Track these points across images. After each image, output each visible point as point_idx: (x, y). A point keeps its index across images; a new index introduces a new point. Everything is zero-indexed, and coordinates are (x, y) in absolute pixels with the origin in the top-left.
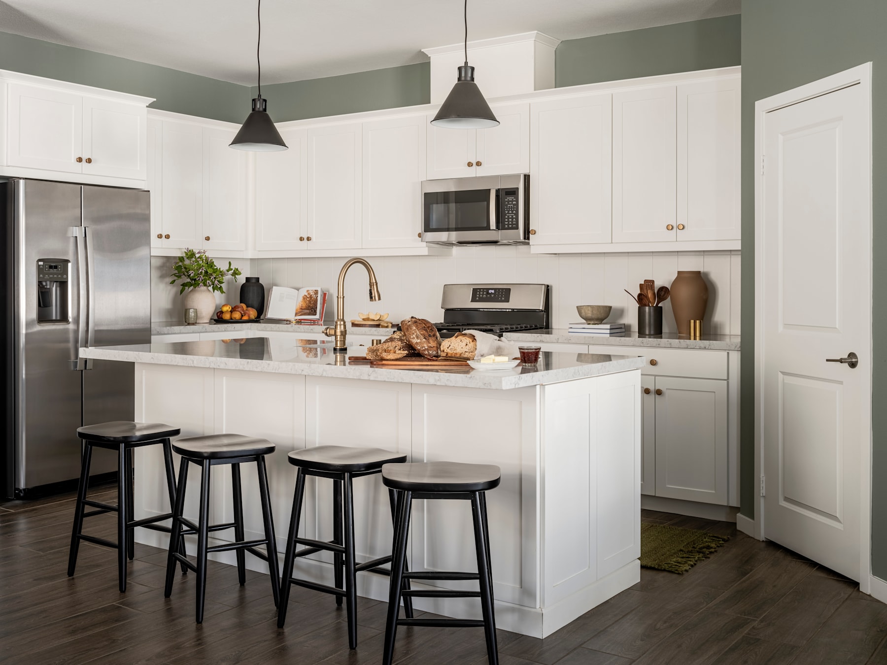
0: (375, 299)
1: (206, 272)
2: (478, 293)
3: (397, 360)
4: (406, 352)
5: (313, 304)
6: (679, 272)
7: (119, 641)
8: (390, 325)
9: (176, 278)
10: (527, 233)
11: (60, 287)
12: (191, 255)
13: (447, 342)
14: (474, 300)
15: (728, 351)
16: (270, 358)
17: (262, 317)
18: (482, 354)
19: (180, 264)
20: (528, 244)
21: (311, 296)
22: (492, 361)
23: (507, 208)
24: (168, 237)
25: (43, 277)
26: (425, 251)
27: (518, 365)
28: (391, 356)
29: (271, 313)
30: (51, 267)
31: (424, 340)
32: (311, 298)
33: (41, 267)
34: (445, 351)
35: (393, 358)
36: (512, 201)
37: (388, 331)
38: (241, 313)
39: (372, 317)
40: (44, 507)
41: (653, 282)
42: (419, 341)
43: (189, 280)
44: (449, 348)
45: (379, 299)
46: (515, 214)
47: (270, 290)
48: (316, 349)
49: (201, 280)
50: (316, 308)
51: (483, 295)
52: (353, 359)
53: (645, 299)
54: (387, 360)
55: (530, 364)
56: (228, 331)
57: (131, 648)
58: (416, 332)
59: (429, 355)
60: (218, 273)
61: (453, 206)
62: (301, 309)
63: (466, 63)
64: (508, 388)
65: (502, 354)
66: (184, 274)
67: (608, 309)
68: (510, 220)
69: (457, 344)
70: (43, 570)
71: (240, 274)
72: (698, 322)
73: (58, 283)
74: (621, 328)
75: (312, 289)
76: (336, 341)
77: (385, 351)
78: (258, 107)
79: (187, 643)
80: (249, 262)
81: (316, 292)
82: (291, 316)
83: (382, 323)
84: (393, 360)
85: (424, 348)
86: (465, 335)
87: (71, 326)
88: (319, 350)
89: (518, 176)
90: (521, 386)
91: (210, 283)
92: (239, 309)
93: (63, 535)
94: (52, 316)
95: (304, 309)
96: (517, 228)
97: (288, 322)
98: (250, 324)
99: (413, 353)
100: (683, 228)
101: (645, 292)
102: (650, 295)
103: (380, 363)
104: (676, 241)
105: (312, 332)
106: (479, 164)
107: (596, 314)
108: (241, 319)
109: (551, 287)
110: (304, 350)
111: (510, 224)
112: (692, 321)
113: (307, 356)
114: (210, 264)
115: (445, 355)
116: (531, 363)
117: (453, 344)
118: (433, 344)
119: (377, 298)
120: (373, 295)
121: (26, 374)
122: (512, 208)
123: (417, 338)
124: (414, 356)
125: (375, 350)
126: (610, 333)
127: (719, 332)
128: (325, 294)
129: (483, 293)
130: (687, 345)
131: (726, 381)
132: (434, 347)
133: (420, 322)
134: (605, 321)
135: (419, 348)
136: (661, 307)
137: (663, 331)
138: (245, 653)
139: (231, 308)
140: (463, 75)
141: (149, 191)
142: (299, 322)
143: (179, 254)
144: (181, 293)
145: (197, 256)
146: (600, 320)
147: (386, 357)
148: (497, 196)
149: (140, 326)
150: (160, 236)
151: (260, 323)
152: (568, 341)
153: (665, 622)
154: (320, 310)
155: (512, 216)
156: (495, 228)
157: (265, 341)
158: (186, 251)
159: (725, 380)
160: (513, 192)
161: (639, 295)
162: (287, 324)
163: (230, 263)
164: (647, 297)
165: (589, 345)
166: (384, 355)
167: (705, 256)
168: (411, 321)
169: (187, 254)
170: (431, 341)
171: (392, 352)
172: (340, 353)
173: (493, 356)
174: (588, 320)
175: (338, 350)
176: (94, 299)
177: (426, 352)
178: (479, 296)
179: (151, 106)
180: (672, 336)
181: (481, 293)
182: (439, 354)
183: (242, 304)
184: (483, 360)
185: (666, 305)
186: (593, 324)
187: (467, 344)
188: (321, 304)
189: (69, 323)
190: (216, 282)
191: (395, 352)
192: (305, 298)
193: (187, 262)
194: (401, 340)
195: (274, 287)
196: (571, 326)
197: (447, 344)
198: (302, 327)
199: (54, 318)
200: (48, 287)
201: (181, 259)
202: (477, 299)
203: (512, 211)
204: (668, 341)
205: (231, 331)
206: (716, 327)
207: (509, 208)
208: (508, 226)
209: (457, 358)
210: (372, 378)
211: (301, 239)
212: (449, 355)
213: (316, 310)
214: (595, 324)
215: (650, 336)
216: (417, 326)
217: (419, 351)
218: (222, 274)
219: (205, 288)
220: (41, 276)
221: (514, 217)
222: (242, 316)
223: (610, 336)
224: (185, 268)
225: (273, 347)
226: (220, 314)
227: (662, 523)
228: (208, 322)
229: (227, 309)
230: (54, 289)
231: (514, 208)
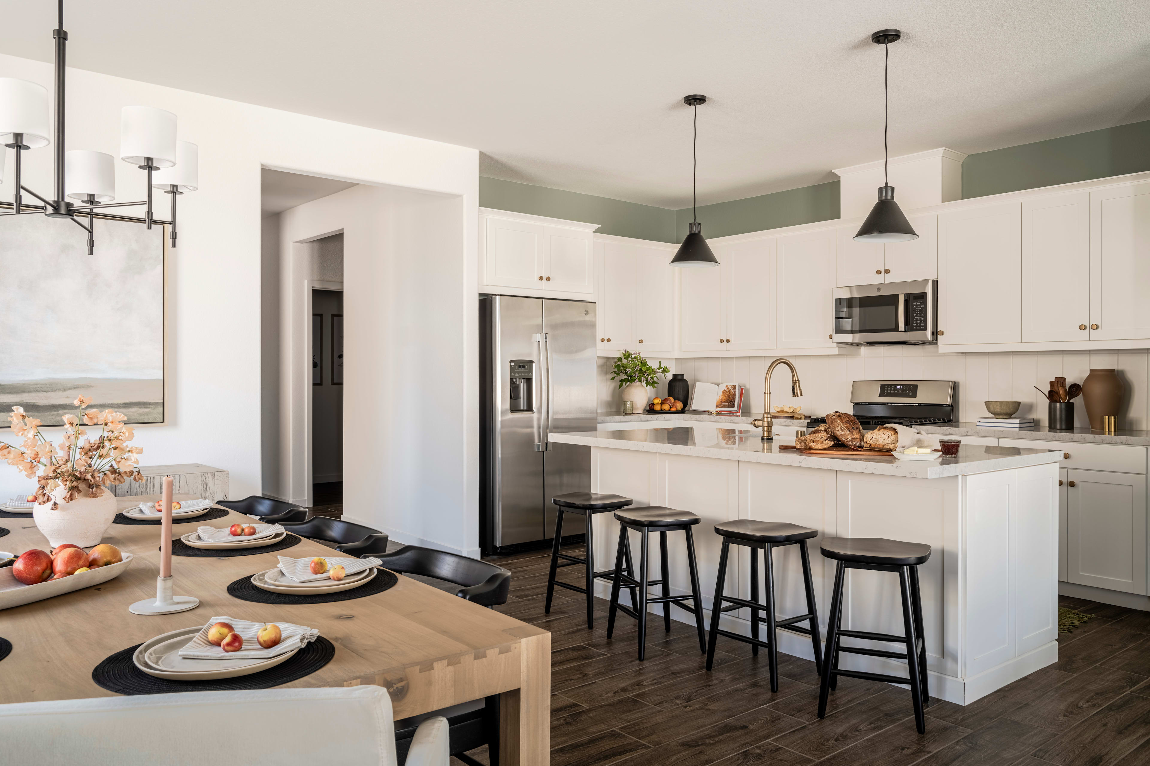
0: (797, 395)
1: (641, 370)
2: (886, 389)
3: (824, 449)
4: (832, 443)
5: (732, 397)
6: (1092, 370)
7: (590, 675)
8: (803, 417)
9: (616, 375)
10: (935, 333)
11: (526, 383)
12: (627, 355)
13: (870, 434)
14: (881, 395)
15: (1147, 447)
16: (694, 444)
17: (686, 409)
18: (903, 446)
19: (619, 363)
20: (937, 344)
21: (730, 390)
22: (915, 452)
23: (915, 311)
24: (609, 340)
25: (514, 375)
26: (836, 351)
27: (940, 457)
28: (819, 446)
29: (695, 405)
30: (520, 367)
31: (848, 432)
32: (730, 392)
33: (513, 366)
34: (868, 442)
35: (820, 448)
36: (921, 305)
37: (802, 423)
38: (669, 405)
39: (786, 410)
40: (516, 562)
41: (1064, 379)
42: (843, 433)
43: (626, 377)
44: (872, 440)
45: (801, 395)
46: (923, 317)
47: (694, 385)
48: (735, 437)
49: (636, 377)
50: (735, 401)
51: (891, 390)
52: (783, 447)
53: (1057, 395)
54: (815, 449)
55: (950, 456)
56: (659, 420)
57: (600, 682)
58: (840, 425)
59: (853, 445)
60: (651, 370)
61: (856, 311)
62: (722, 402)
63: (886, 183)
64: (933, 477)
65: (922, 446)
66: (622, 372)
67: (1017, 405)
68: (919, 322)
69: (879, 437)
70: (522, 613)
71: (669, 371)
72: (1112, 418)
73: (525, 380)
74: (1031, 422)
75: (730, 384)
76: (764, 431)
77: (813, 441)
78: (694, 230)
79: (645, 682)
80: (674, 362)
81: (734, 387)
82: (714, 409)
83: (796, 416)
84: (820, 450)
85: (848, 439)
86: (886, 428)
87: (535, 416)
88: (737, 438)
89: (926, 281)
90: (945, 475)
91: (644, 379)
92: (668, 402)
93: (534, 586)
94: (520, 407)
95: (724, 402)
96: (925, 329)
97: (710, 414)
98: (677, 414)
99: (839, 444)
100: (1097, 328)
101: (1056, 388)
102: (1061, 392)
103: (809, 452)
104: (1090, 340)
105: (732, 422)
106: (887, 271)
107: (1005, 410)
108: (670, 410)
109: (958, 383)
110: (724, 438)
111: (918, 326)
112: (1106, 417)
113: (726, 444)
114: (644, 363)
115: (868, 446)
116: (952, 454)
117: (875, 436)
118: (856, 436)
119: (799, 394)
120: (796, 392)
121: (502, 454)
122: (920, 311)
123: (842, 430)
124: (839, 447)
125: (803, 441)
126: (1019, 428)
127: (1135, 428)
128: (742, 389)
129: (891, 389)
130: (1102, 440)
131: (1145, 476)
132: (857, 438)
133: (844, 416)
134: (1013, 416)
135: (844, 439)
136: (1073, 404)
137: (1075, 426)
138: (695, 694)
139: (661, 401)
140: (884, 194)
141: (595, 303)
142: (719, 413)
143: (618, 355)
144: (619, 388)
145: (633, 356)
146: (1009, 415)
147: (814, 447)
148: (906, 302)
149: (589, 416)
150: (602, 340)
151: (685, 414)
152: (978, 435)
153: (1088, 702)
154: (738, 403)
155: (920, 319)
156: (903, 330)
157: (689, 430)
158: (624, 353)
159: (1144, 474)
160: (922, 296)
161: (1050, 392)
162: (709, 415)
163: (660, 363)
164: (1057, 393)
165: (998, 438)
166: (812, 445)
167: (1119, 355)
168: (836, 415)
169: (624, 355)
170: (854, 433)
171: (820, 442)
172: (767, 442)
173: (916, 448)
174: (997, 415)
175: (765, 439)
176: (553, 393)
177: (851, 443)
178: (887, 391)
179: (596, 231)
180: (1084, 430)
181: (889, 389)
182: (863, 445)
183: (670, 398)
184: (907, 452)
185: (1078, 401)
186: (1002, 419)
187: (889, 437)
188: (738, 398)
189: (534, 413)
190: (649, 378)
191: (822, 443)
192: (724, 392)
193: (624, 361)
194: (826, 431)
195: (697, 383)
196: (979, 420)
197: (869, 436)
198: (723, 418)
199: (522, 408)
200: (518, 383)
201: (620, 359)
202: (885, 394)
203: (921, 314)
204: (1082, 436)
205: (661, 420)
206: (1131, 423)
207: (917, 311)
208: (916, 328)
209: (880, 448)
210: (803, 465)
211: (722, 341)
212: (873, 446)
213: (735, 403)
214: (1004, 419)
215: (1061, 430)
216: (841, 420)
217: (844, 442)
218: (654, 372)
219: (640, 383)
220: (513, 374)
221: (922, 319)
222: (671, 408)
223: (1019, 430)
224: (623, 367)
225: (697, 435)
226: (652, 406)
227: (1074, 609)
228: (642, 412)
229: (658, 401)
230: (522, 384)
231: (922, 311)
